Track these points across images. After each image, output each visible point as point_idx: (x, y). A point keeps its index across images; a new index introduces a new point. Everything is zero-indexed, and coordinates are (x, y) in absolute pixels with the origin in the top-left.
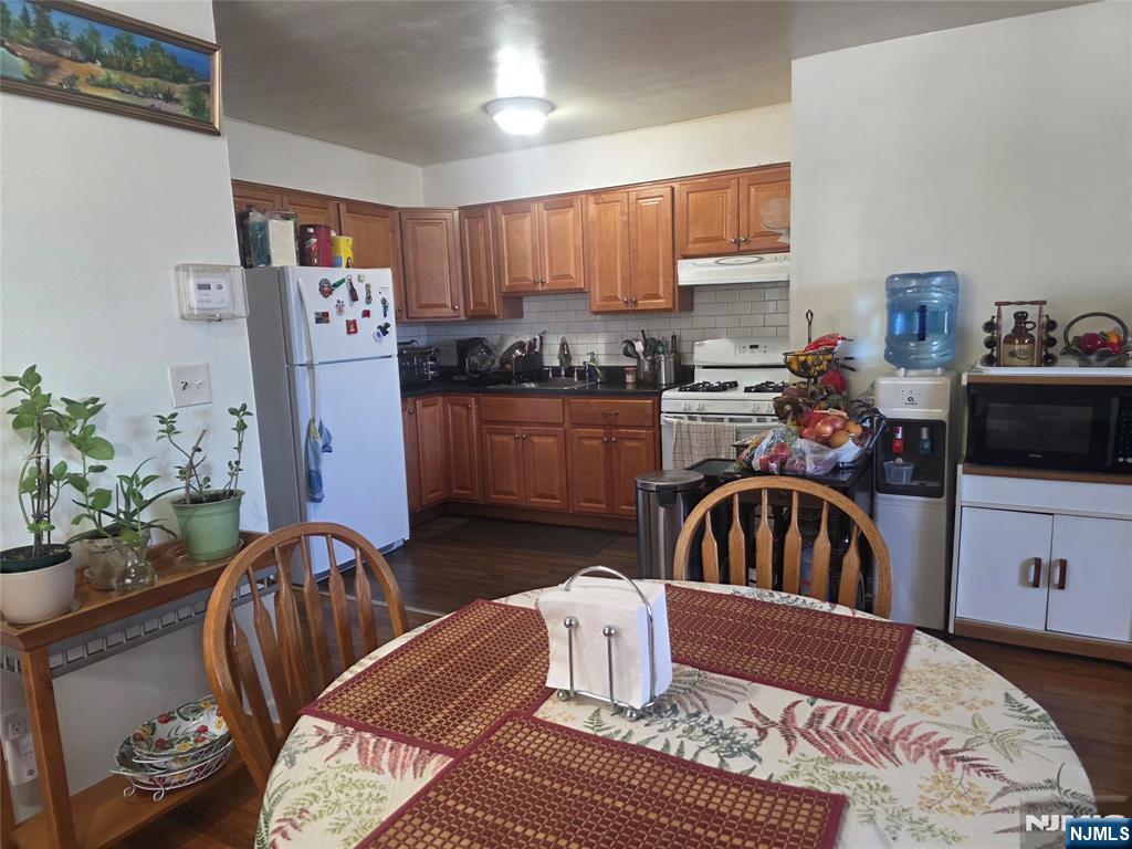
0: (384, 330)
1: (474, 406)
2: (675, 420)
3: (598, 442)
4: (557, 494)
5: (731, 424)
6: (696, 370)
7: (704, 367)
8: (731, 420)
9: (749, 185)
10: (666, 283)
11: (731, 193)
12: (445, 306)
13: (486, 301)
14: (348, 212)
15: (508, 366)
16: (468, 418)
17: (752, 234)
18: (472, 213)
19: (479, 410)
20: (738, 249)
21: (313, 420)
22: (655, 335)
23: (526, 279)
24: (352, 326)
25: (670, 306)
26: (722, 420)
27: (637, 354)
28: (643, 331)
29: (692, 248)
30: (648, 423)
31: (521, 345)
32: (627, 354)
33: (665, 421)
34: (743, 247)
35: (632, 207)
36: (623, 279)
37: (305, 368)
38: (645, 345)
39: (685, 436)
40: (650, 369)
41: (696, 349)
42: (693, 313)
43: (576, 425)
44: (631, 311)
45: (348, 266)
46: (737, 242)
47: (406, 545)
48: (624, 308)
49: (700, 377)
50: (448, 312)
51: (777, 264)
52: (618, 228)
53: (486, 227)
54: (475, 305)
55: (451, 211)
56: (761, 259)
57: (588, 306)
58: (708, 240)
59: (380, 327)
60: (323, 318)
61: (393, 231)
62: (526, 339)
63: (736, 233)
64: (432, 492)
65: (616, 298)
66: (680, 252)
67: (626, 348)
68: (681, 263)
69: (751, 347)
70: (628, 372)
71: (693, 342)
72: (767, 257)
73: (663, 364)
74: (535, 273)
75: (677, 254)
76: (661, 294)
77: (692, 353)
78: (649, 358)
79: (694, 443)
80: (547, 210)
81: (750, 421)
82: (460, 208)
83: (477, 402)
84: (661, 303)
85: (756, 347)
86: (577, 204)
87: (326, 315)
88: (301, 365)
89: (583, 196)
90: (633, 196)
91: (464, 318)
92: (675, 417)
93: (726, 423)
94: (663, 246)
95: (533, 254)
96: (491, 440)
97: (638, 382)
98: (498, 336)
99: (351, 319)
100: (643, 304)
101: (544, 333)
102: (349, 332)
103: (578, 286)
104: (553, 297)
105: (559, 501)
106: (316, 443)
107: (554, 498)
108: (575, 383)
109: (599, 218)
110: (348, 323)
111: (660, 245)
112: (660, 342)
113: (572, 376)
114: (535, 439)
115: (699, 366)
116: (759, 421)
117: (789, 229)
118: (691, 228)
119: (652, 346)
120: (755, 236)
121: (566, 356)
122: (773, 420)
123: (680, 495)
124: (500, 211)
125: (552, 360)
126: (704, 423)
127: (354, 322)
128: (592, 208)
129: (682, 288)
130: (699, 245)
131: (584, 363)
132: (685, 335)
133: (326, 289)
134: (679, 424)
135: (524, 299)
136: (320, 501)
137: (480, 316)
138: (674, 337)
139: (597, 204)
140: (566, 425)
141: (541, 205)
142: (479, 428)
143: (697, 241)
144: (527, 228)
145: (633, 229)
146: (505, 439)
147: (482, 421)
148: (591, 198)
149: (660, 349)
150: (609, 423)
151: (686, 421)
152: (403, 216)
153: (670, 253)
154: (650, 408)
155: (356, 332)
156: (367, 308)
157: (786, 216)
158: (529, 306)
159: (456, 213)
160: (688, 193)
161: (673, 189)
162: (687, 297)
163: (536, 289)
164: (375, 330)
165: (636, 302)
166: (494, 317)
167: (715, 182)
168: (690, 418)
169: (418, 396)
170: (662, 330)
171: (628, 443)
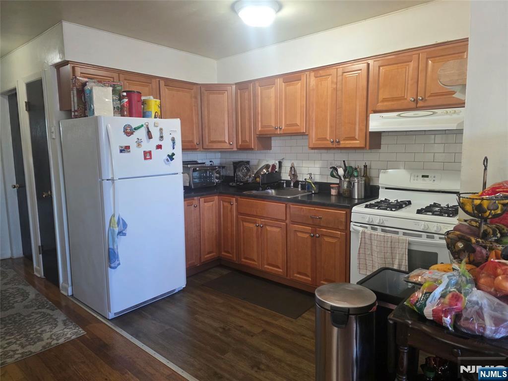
0: (171, 157)
1: (235, 204)
2: (361, 229)
3: (307, 235)
4: (280, 265)
5: (405, 237)
6: (381, 190)
7: (386, 188)
8: (404, 234)
9: (427, 58)
10: (360, 130)
11: (412, 65)
12: (225, 142)
13: (247, 139)
14: (165, 85)
15: (258, 179)
16: (231, 210)
17: (428, 94)
18: (242, 86)
19: (237, 206)
20: (416, 106)
21: (114, 216)
22: (353, 165)
23: (270, 126)
24: (148, 154)
25: (363, 145)
26: (397, 233)
27: (340, 177)
28: (344, 161)
29: (380, 106)
30: (342, 227)
31: (267, 167)
32: (332, 175)
33: (354, 229)
34: (420, 104)
35: (340, 78)
36: (331, 127)
37: (110, 181)
38: (345, 171)
39: (368, 241)
40: (347, 187)
41: (381, 175)
42: (381, 151)
43: (294, 222)
44: (336, 147)
45: (155, 117)
46: (416, 101)
47: (183, 291)
48: (331, 146)
49: (383, 195)
50: (227, 146)
51: (448, 117)
52: (330, 93)
53: (249, 95)
54: (242, 142)
55: (230, 85)
56: (434, 113)
57: (308, 145)
58: (393, 99)
59: (168, 156)
60: (125, 149)
61: (196, 98)
62: (271, 163)
63: (415, 94)
64: (209, 253)
65: (325, 139)
66: (370, 108)
67: (332, 172)
68: (372, 117)
69: (423, 176)
70: (333, 188)
71: (379, 170)
72: (439, 111)
73: (356, 184)
74: (276, 123)
75: (369, 109)
76: (357, 137)
77: (379, 177)
78: (347, 180)
79: (374, 247)
80: (284, 83)
81: (420, 236)
82: (236, 84)
83: (237, 201)
84: (357, 143)
85: (427, 176)
86: (304, 78)
87: (128, 148)
88: (108, 180)
89: (308, 73)
90: (340, 71)
91: (236, 150)
92: (361, 226)
93: (400, 236)
94: (359, 105)
95: (275, 111)
96: (243, 225)
97: (339, 195)
98: (257, 160)
99: (147, 150)
100: (344, 143)
101: (283, 159)
102: (145, 159)
103: (302, 131)
104: (289, 138)
105: (281, 271)
106: (114, 230)
107: (278, 267)
108: (298, 193)
109: (317, 86)
110: (145, 153)
111: (358, 104)
112: (356, 169)
113: (298, 187)
114: (268, 228)
115: (383, 188)
116: (428, 237)
117: (465, 85)
118: (381, 91)
119: (350, 172)
120: (429, 96)
121: (294, 174)
122: (440, 238)
123: (353, 317)
124: (257, 84)
125: (286, 176)
126: (383, 234)
127: (150, 152)
128: (313, 81)
129: (372, 133)
130: (385, 103)
131: (305, 179)
132: (374, 166)
133: (129, 131)
134: (364, 233)
135: (273, 138)
136: (115, 268)
137: (244, 148)
138: (365, 166)
139: (316, 77)
140: (288, 221)
141: (282, 80)
142: (237, 217)
143: (384, 100)
144: (273, 95)
145: (339, 93)
146: (252, 225)
147: (239, 213)
148: (313, 74)
149: (356, 174)
150: (315, 224)
151: (369, 231)
152: (203, 89)
153: (365, 110)
154: (344, 217)
155: (151, 158)
156: (160, 143)
157: (463, 74)
158: (275, 142)
159: (234, 87)
160: (379, 67)
161: (368, 64)
162: (375, 139)
163: (276, 132)
164: (166, 157)
165: (339, 142)
166: (252, 149)
167: (400, 58)
168: (373, 229)
169: (202, 196)
170: (357, 160)
171: (326, 239)
